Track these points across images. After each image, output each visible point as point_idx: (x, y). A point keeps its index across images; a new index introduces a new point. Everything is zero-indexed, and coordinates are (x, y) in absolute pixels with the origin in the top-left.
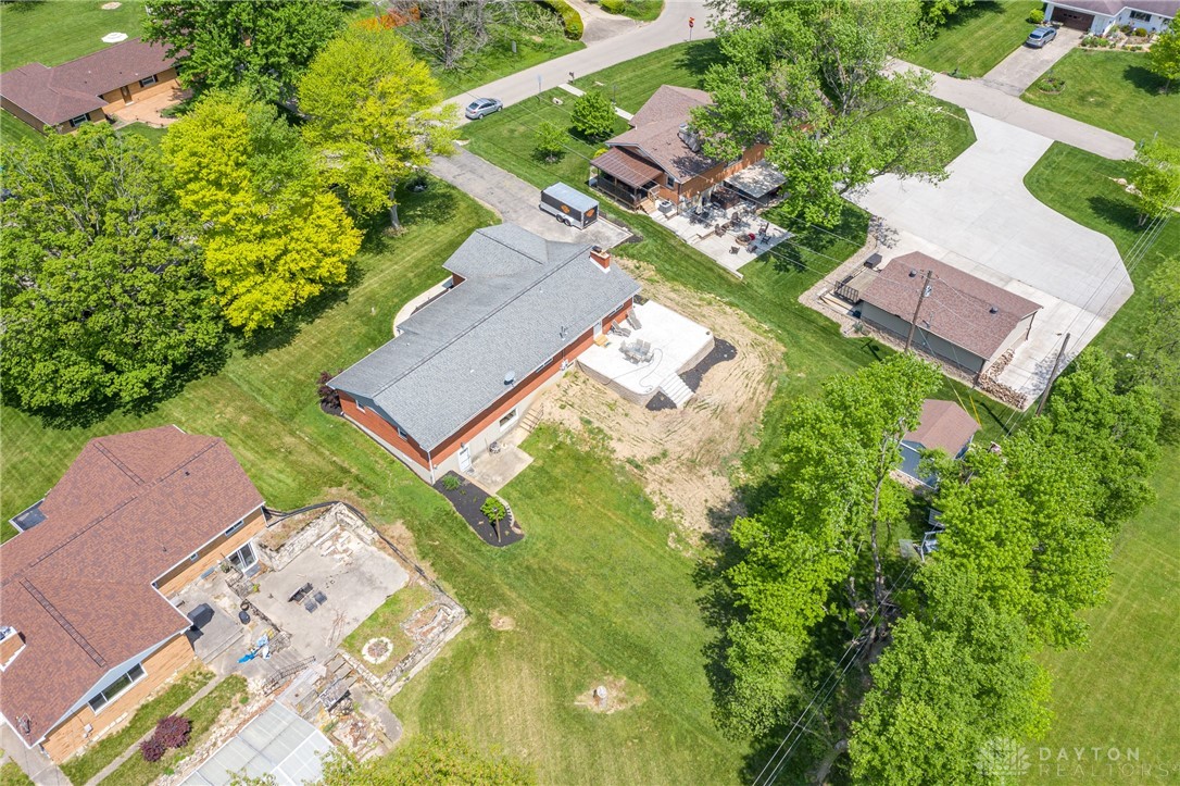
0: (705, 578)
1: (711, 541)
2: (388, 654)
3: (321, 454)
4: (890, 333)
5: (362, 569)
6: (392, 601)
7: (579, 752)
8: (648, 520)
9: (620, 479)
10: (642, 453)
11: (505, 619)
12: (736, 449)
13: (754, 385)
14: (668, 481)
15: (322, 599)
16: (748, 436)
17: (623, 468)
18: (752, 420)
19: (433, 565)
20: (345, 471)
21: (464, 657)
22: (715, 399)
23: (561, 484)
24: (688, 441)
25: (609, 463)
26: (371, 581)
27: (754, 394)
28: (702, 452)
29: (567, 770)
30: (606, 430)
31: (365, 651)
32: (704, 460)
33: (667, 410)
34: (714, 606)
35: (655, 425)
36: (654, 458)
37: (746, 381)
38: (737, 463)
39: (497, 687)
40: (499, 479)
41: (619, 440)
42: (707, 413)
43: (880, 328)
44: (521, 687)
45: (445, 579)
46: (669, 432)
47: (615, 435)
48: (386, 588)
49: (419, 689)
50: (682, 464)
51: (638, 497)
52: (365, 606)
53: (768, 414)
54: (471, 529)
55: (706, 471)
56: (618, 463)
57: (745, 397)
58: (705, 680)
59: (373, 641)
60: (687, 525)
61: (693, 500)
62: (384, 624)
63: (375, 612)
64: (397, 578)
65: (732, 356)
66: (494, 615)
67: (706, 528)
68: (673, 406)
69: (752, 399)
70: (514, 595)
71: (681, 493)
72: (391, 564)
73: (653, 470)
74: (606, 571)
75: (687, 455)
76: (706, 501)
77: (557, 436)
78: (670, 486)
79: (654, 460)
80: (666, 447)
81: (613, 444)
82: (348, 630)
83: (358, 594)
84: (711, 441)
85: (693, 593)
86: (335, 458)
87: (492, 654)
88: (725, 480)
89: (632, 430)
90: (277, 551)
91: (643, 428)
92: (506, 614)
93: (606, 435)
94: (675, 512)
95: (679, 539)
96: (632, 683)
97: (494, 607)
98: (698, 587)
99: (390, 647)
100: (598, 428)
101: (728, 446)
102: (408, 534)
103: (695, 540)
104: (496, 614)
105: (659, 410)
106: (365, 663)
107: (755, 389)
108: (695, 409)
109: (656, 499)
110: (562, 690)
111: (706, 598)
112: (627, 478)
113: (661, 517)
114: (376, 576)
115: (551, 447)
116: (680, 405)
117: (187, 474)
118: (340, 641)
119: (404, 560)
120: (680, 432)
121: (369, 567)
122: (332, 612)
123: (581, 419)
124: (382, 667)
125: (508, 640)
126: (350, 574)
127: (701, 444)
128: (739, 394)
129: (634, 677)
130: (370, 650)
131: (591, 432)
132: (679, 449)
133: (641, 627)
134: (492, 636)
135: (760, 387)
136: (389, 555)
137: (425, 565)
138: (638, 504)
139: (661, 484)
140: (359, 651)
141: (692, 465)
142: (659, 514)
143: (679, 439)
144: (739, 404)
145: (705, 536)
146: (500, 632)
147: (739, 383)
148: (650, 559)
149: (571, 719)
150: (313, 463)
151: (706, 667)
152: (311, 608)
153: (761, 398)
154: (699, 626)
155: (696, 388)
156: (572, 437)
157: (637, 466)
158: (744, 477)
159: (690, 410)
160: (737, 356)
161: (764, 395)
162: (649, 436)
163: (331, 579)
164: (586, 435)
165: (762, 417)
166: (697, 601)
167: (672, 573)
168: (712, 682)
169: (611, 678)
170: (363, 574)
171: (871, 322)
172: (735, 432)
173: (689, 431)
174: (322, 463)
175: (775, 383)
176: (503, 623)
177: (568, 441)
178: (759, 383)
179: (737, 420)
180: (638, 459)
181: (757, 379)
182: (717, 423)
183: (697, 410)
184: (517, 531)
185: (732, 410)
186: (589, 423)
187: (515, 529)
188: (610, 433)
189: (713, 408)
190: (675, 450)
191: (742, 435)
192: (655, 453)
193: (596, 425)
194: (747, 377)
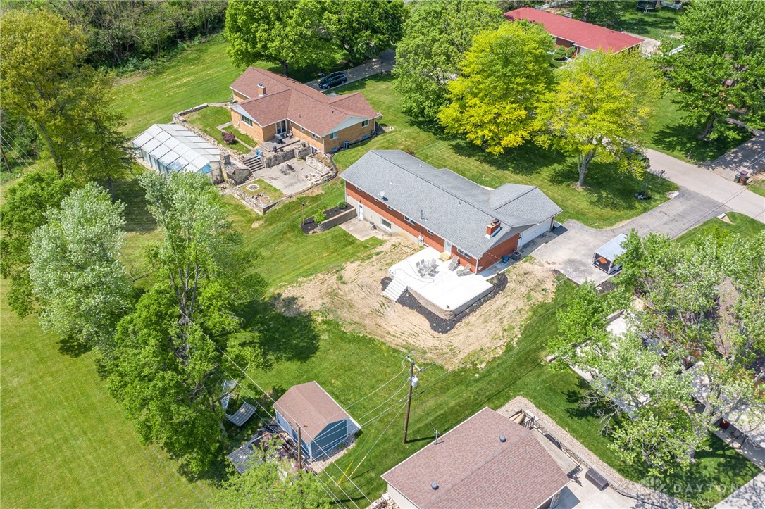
2: (250, 190)
6: (277, 190)
10: (347, 273)
11: (258, 225)
12: (342, 318)
13: (402, 337)
14: (322, 283)
16: (354, 326)
17: (338, 266)
19: (294, 201)
21: (243, 214)
22: (390, 312)
23: (340, 249)
24: (353, 295)
25: (344, 261)
27: (394, 336)
28: (343, 301)
31: (255, 184)
32: (336, 301)
33: (381, 286)
35: (369, 281)
37: (407, 333)
38: (331, 317)
40: (351, 229)
41: (360, 265)
42: (377, 306)
45: (285, 205)
46: (362, 287)
47: (364, 263)
48: (285, 189)
49: (233, 202)
50: (334, 290)
51: (316, 271)
52: (278, 184)
53: (372, 340)
54: (314, 215)
55: (327, 301)
56: (343, 264)
57: (391, 330)
59: (259, 186)
60: (289, 288)
61: (305, 292)
62: (265, 188)
64: (289, 191)
67: (284, 296)
68: (383, 290)
69: (389, 333)
70: (271, 228)
71: (311, 287)
72: (299, 190)
73: (333, 277)
75: (340, 293)
76: (303, 298)
78: (318, 283)
79: (340, 278)
80: (349, 284)
81: (358, 263)
82: (267, 180)
83: (285, 182)
84: (351, 306)
87: (242, 221)
88: (317, 308)
89: (366, 270)
90: (310, 156)
91: (368, 275)
92: (261, 226)
93: (365, 260)
94: (300, 284)
95: (281, 286)
97: (266, 222)
99: (254, 190)
100: (372, 257)
101: (345, 314)
102: (314, 195)
103: (278, 292)
104: (262, 223)
105: (381, 282)
107: (398, 338)
108: (382, 302)
109: (311, 277)
112: (331, 268)
114: (292, 187)
115: (368, 245)
116: (384, 293)
119: (299, 193)
120: (361, 292)
121: (299, 185)
122: (279, 177)
123: (382, 252)
124: (245, 188)
125: (246, 226)
126: (297, 180)
127: (350, 301)
128: (395, 328)
130: (254, 186)
131: (370, 255)
132: (347, 290)
134: (251, 221)
135: (401, 341)
136: (304, 189)
137: (294, 199)
138: (311, 271)
139: (321, 279)
141: (332, 295)
142: (301, 279)
143: (355, 291)
144: (384, 326)
145: (280, 295)
146: (252, 224)
147: (406, 329)
153: (388, 339)
155: (400, 303)
156: (370, 250)
157: (338, 271)
158: (319, 318)
159: (382, 299)
160: (436, 333)
161: (394, 341)
162: (360, 277)
163: (297, 176)
165: (369, 336)
170: (296, 183)
172: (358, 320)
173: (362, 296)
175: (406, 351)
176: (256, 225)
177: (368, 249)
178: (407, 341)
179: (368, 322)
180: (343, 272)
181: (409, 340)
182: (367, 311)
183: (380, 303)
184: (311, 232)
185: (379, 321)
186: (378, 254)
187: (312, 231)
188: (367, 262)
189: (382, 311)
190: (347, 288)
191: (355, 323)
192: (346, 278)
193: (375, 257)
194: (411, 335)
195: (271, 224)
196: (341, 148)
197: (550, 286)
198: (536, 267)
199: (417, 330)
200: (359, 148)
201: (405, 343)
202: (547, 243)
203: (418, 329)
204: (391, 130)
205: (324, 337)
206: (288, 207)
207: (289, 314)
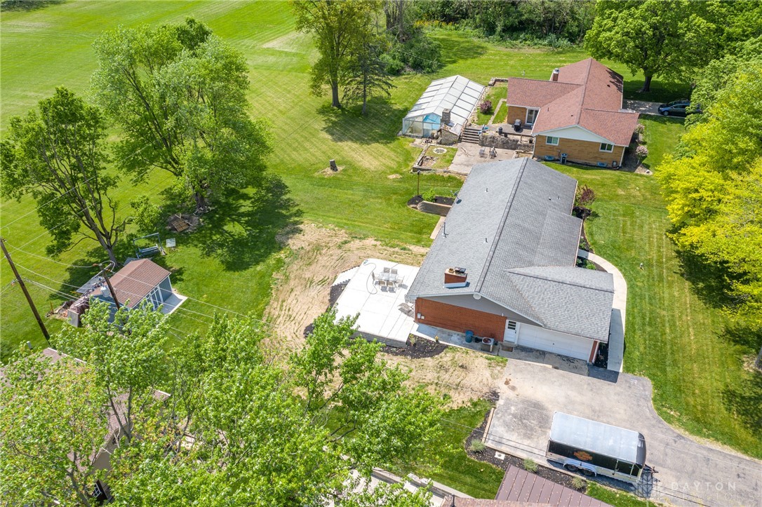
2: (434, 151)
6: (449, 162)
9: (365, 232)
10: (355, 244)
11: (393, 178)
12: (290, 267)
13: (283, 312)
14: (332, 236)
15: (481, 157)
16: (282, 278)
17: (365, 235)
18: (280, 288)
22: (315, 289)
24: (326, 258)
25: (376, 236)
27: (282, 306)
28: (313, 257)
30: (388, 248)
31: (445, 150)
32: (311, 254)
35: (354, 260)
37: (290, 313)
38: (288, 260)
39: (382, 162)
41: (376, 246)
42: (316, 279)
44: (371, 165)
45: (433, 175)
46: (341, 258)
47: (380, 247)
50: (326, 246)
51: (349, 228)
52: (461, 159)
53: (268, 295)
55: (308, 248)
56: (370, 237)
57: (289, 301)
60: (313, 224)
61: (312, 233)
62: (445, 156)
63: (453, 158)
65: (308, 327)
67: (301, 226)
68: (344, 272)
69: (283, 301)
73: (344, 239)
74: (354, 204)
75: (325, 251)
76: (304, 235)
79: (346, 242)
80: (340, 251)
81: (379, 243)
82: (459, 152)
83: (468, 161)
84: (310, 264)
85: (303, 207)
88: (295, 248)
93: (387, 246)
97: (402, 179)
101: (296, 266)
104: (399, 178)
106: (442, 147)
107: (281, 310)
108: (328, 278)
109: (337, 229)
116: (340, 274)
118: (459, 149)
119: (459, 173)
120: (334, 261)
122: (473, 155)
123: (409, 250)
125: (387, 173)
127: (316, 260)
128: (295, 302)
129: (321, 179)
131: (399, 246)
132: (331, 252)
134: (396, 172)
135: (277, 313)
139: (336, 234)
141: (318, 248)
143: (333, 257)
144: (293, 294)
145: (302, 223)
146: (393, 174)
147: (297, 310)
148: (331, 214)
153: (275, 305)
155: (332, 289)
157: (356, 237)
158: (282, 255)
159: (332, 277)
160: (302, 332)
161: (274, 309)
165: (273, 291)
172: (292, 276)
173: (328, 264)
175: (264, 322)
178: (278, 317)
179: (292, 283)
180: (357, 241)
181: (281, 318)
182: (309, 276)
183: (326, 279)
184: (412, 206)
185: (298, 289)
186: (404, 249)
187: (415, 206)
188: (384, 247)
189: (313, 284)
190: (333, 251)
191: (287, 276)
193: (397, 249)
194: (290, 316)
195: (400, 182)
196: (558, 160)
197: (459, 400)
198: (487, 373)
199: (299, 318)
200: (575, 169)
201: (275, 317)
202: (556, 368)
203: (301, 317)
204: (645, 174)
205: (259, 268)
206: (431, 178)
207: (278, 238)
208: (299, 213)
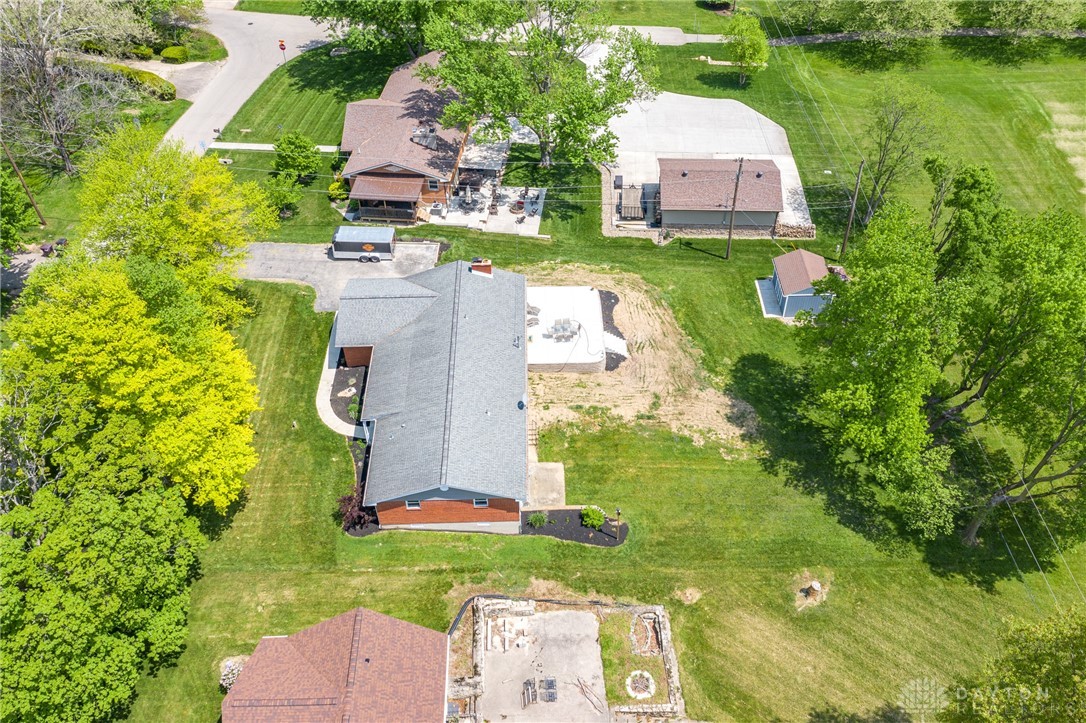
0: (772, 466)
1: (750, 438)
2: (652, 680)
3: (401, 573)
4: (692, 226)
5: (550, 636)
6: (604, 642)
7: (839, 639)
8: (695, 451)
9: (646, 434)
10: (642, 404)
11: (689, 591)
12: (693, 364)
13: (653, 312)
14: (680, 414)
15: (551, 684)
16: (690, 350)
17: (641, 425)
18: (679, 337)
19: (598, 592)
20: (440, 572)
21: (696, 641)
22: (641, 337)
23: (606, 468)
24: (660, 378)
25: (627, 428)
26: (568, 640)
27: (660, 318)
28: (677, 379)
29: (847, 657)
30: (598, 405)
31: (632, 694)
32: (684, 384)
33: (622, 364)
34: (799, 481)
35: (627, 380)
36: (654, 404)
37: (646, 312)
38: (704, 373)
39: (742, 642)
40: (555, 495)
41: (615, 406)
42: (647, 350)
43: (681, 227)
44: (755, 629)
45: (618, 594)
46: (643, 379)
47: (609, 405)
48: (587, 636)
49: (694, 688)
50: (675, 396)
51: (672, 439)
52: (589, 663)
53: (684, 327)
54: (587, 545)
55: (694, 392)
56: (633, 424)
57: (657, 324)
58: (848, 532)
59: (629, 681)
60: (724, 437)
61: (709, 416)
62: (622, 663)
63: (604, 661)
64: (587, 623)
65: (617, 300)
66: (678, 594)
67: (738, 432)
68: (623, 358)
69: (663, 322)
70: (673, 570)
71: (698, 417)
72: (567, 615)
73: (662, 413)
74: (708, 507)
75: (671, 388)
76: (718, 412)
77: (564, 434)
78: (685, 417)
79: (655, 405)
80: (652, 391)
81: (615, 412)
82: (600, 689)
83: (572, 657)
84: (673, 368)
85: (777, 481)
86: (417, 569)
87: (710, 622)
88: (712, 390)
89: (616, 394)
90: (476, 673)
91: (621, 387)
92: (686, 587)
93: (602, 409)
94: (708, 433)
95: (730, 451)
96: (812, 568)
97: (671, 589)
98: (776, 475)
99: (646, 674)
100: (591, 407)
101: (687, 365)
102: (551, 584)
103: (740, 445)
104: (679, 593)
105: (617, 367)
106: (644, 701)
107: (657, 314)
108: (637, 352)
109: (686, 433)
110: (779, 608)
111: (788, 479)
112: (651, 430)
113: (702, 443)
114: (568, 633)
115: (566, 445)
116: (626, 354)
117: (367, 660)
118: (605, 703)
119: (575, 605)
120: (648, 374)
121: (553, 631)
122: (570, 686)
123: (571, 408)
124: (659, 693)
125: (708, 604)
126: (546, 648)
127: (670, 374)
128: (651, 324)
129: (809, 564)
130: (635, 689)
131: (589, 413)
132: (661, 387)
133: (772, 528)
134: (693, 609)
135: (659, 311)
136: (558, 609)
137: (593, 596)
138: (677, 446)
139: (678, 419)
140: (629, 697)
141: (682, 393)
142: (699, 442)
143: (653, 379)
144: (660, 331)
145: (743, 437)
146: (696, 603)
147: (642, 316)
148: (725, 479)
149: (807, 623)
150: (405, 585)
151: (839, 522)
152: (552, 698)
153: (668, 319)
154: (806, 500)
155: (622, 336)
156: (578, 427)
157: (649, 418)
158: (720, 381)
159: (635, 354)
160: (619, 297)
161: (667, 315)
162: (632, 390)
163: (535, 664)
164: (587, 418)
165: (683, 332)
166: (786, 485)
167: (748, 478)
168: (853, 530)
169: (798, 575)
170: (555, 640)
171: (673, 226)
172: (680, 352)
173: (652, 370)
174: (412, 579)
175: (664, 303)
176: (692, 595)
177: (577, 432)
178: (654, 308)
179: (671, 343)
180: (643, 411)
181: (650, 306)
182: (661, 353)
183: (640, 352)
185: (660, 338)
188: (603, 405)
189: (648, 343)
190: (659, 389)
191: (685, 351)
192: (649, 400)
193: (587, 405)
194: (643, 309)
203: (632, 309)
206: (615, 588)
208: (769, 466)
